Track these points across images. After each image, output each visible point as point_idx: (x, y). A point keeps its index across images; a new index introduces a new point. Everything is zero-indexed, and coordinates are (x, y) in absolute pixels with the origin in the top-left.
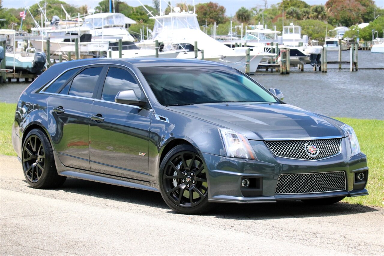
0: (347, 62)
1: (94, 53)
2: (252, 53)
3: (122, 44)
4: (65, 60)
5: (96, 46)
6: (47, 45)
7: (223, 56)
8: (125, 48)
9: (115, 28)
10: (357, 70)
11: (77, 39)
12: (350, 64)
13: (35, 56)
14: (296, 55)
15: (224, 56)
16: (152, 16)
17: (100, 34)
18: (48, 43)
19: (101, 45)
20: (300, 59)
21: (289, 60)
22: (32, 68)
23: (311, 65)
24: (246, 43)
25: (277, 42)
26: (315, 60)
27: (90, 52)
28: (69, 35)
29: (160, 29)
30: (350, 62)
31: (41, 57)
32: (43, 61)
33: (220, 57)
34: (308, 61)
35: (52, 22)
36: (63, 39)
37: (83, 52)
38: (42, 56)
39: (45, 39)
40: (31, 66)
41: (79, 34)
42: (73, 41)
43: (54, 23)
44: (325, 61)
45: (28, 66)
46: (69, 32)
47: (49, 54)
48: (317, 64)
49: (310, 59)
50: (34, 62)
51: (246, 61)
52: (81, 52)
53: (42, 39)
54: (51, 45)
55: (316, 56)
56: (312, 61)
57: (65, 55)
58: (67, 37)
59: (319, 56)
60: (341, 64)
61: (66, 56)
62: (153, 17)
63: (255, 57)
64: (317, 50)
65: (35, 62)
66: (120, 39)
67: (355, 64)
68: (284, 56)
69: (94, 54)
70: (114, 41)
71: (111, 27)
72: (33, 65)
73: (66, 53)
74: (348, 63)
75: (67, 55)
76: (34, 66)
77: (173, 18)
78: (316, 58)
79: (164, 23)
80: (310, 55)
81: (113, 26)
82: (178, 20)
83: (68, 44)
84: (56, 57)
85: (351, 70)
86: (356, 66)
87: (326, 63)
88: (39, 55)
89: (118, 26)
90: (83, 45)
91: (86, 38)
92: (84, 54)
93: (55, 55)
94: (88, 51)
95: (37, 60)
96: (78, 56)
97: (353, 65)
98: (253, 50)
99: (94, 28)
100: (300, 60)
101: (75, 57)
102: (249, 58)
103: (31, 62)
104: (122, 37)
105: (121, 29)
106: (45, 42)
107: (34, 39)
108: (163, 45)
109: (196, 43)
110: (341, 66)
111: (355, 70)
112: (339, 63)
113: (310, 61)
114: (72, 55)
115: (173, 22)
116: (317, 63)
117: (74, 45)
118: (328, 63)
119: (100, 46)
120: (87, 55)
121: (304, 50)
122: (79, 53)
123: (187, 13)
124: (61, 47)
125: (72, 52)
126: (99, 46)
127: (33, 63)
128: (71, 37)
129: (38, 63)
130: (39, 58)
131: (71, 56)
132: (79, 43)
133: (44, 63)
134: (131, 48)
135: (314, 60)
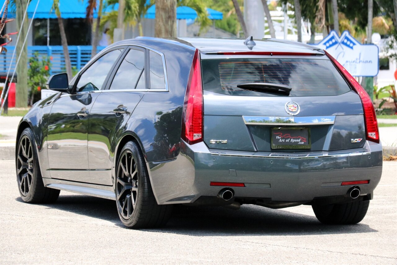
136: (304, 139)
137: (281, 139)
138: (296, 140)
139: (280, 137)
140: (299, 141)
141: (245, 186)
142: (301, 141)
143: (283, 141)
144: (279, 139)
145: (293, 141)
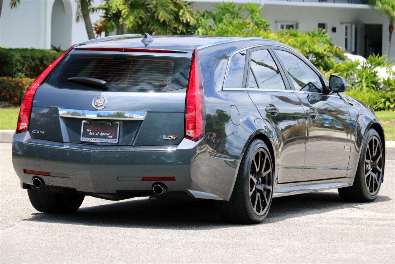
136: (113, 133)
137: (91, 132)
138: (105, 134)
139: (91, 130)
140: (108, 134)
141: (50, 176)
142: (110, 135)
143: (92, 134)
144: (89, 132)
145: (102, 134)
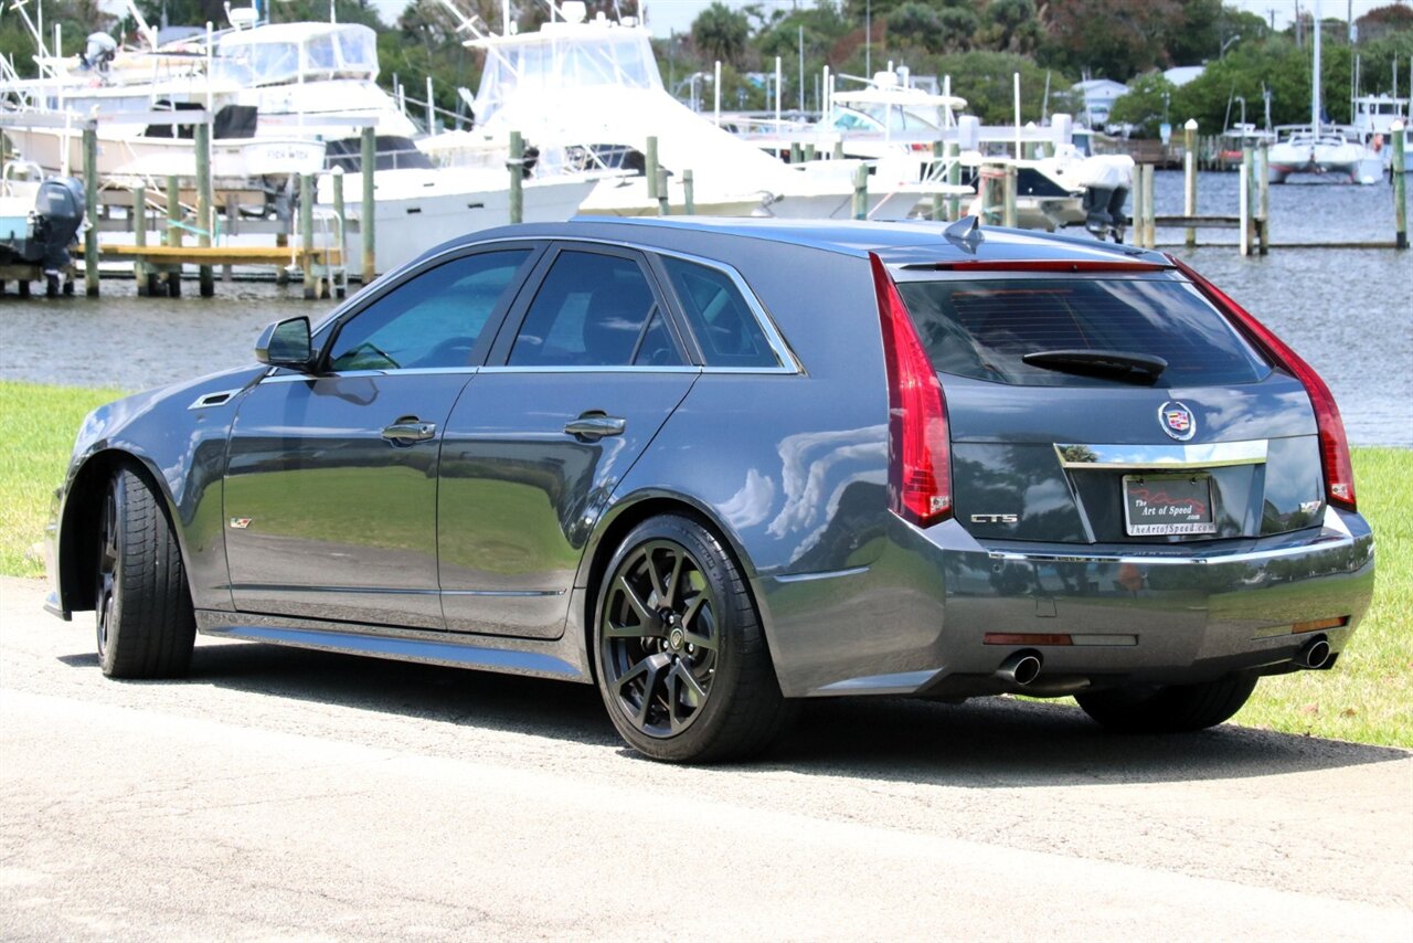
0: (1228, 220)
1: (268, 181)
2: (874, 185)
3: (374, 147)
4: (154, 208)
5: (277, 155)
6: (86, 147)
7: (771, 195)
8: (385, 164)
9: (339, 82)
10: (1263, 251)
11: (204, 127)
12: (1239, 227)
13: (42, 192)
14: (1031, 190)
15: (776, 195)
16: (474, 37)
17: (283, 108)
18: (90, 139)
19: (295, 149)
20: (1047, 206)
21: (1013, 209)
22: (29, 242)
23: (1088, 229)
24: (839, 146)
25: (955, 141)
26: (1106, 210)
27: (253, 179)
28: (170, 110)
29: (506, 86)
30: (1237, 220)
31: (66, 197)
32: (72, 214)
33: (760, 198)
34: (1076, 212)
35: (87, 56)
36: (143, 127)
37: (225, 178)
38: (69, 194)
39: (75, 124)
40: (24, 232)
41: (209, 109)
42: (186, 132)
43: (94, 62)
44: (1147, 215)
45: (12, 233)
46: (166, 98)
47: (95, 186)
48: (1110, 228)
49: (1085, 207)
50: (34, 218)
51: (854, 214)
52: (216, 178)
53: (63, 126)
54: (101, 147)
55: (1110, 197)
56: (1092, 214)
57: (154, 189)
58: (161, 119)
59: (1118, 195)
60: (1194, 227)
61: (158, 192)
62: (479, 42)
63: (886, 198)
64: (1113, 172)
65: (40, 217)
66: (368, 126)
67: (1258, 226)
68: (997, 194)
69: (267, 185)
70: (340, 133)
71: (326, 78)
72: (32, 228)
73: (156, 182)
74: (1233, 224)
75: (162, 189)
76: (35, 233)
77: (558, 44)
78: (1108, 202)
79: (521, 61)
80: (1083, 190)
81: (332, 75)
82: (579, 51)
83: (167, 146)
84: (113, 197)
85: (1243, 250)
86: (1259, 235)
87: (1153, 222)
88: (55, 191)
89: (351, 77)
90: (225, 150)
91: (236, 122)
92: (230, 184)
93: (111, 189)
94: (244, 175)
95: (47, 209)
96: (206, 192)
97: (1249, 232)
98: (877, 171)
99: (255, 83)
100: (1046, 212)
101: (196, 197)
102: (865, 204)
103: (26, 218)
104: (376, 120)
105: (362, 85)
106: (78, 138)
107: (29, 126)
108: (534, 153)
109: (653, 142)
110: (1194, 233)
111: (1257, 251)
112: (1186, 223)
113: (1085, 214)
114: (182, 190)
115: (558, 60)
116: (1110, 224)
117: (192, 150)
118: (1160, 222)
119: (292, 155)
120: (244, 190)
121: (1059, 172)
122: (212, 184)
123: (615, 23)
124: (134, 154)
125: (183, 177)
126: (287, 155)
127: (31, 221)
128: (176, 119)
129: (52, 223)
130: (54, 202)
131: (181, 194)
132: (212, 141)
133: (77, 221)
134: (404, 163)
135: (1099, 210)
136: (1199, 507)
137: (1146, 509)
138: (1181, 509)
139: (1145, 503)
140: (1189, 510)
141: (1072, 644)
142: (1193, 513)
143: (1152, 513)
144: (1144, 507)
145: (1175, 511)
